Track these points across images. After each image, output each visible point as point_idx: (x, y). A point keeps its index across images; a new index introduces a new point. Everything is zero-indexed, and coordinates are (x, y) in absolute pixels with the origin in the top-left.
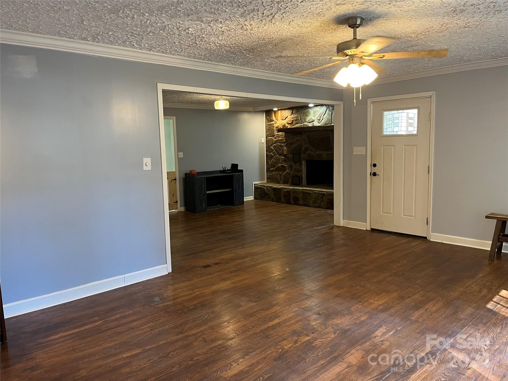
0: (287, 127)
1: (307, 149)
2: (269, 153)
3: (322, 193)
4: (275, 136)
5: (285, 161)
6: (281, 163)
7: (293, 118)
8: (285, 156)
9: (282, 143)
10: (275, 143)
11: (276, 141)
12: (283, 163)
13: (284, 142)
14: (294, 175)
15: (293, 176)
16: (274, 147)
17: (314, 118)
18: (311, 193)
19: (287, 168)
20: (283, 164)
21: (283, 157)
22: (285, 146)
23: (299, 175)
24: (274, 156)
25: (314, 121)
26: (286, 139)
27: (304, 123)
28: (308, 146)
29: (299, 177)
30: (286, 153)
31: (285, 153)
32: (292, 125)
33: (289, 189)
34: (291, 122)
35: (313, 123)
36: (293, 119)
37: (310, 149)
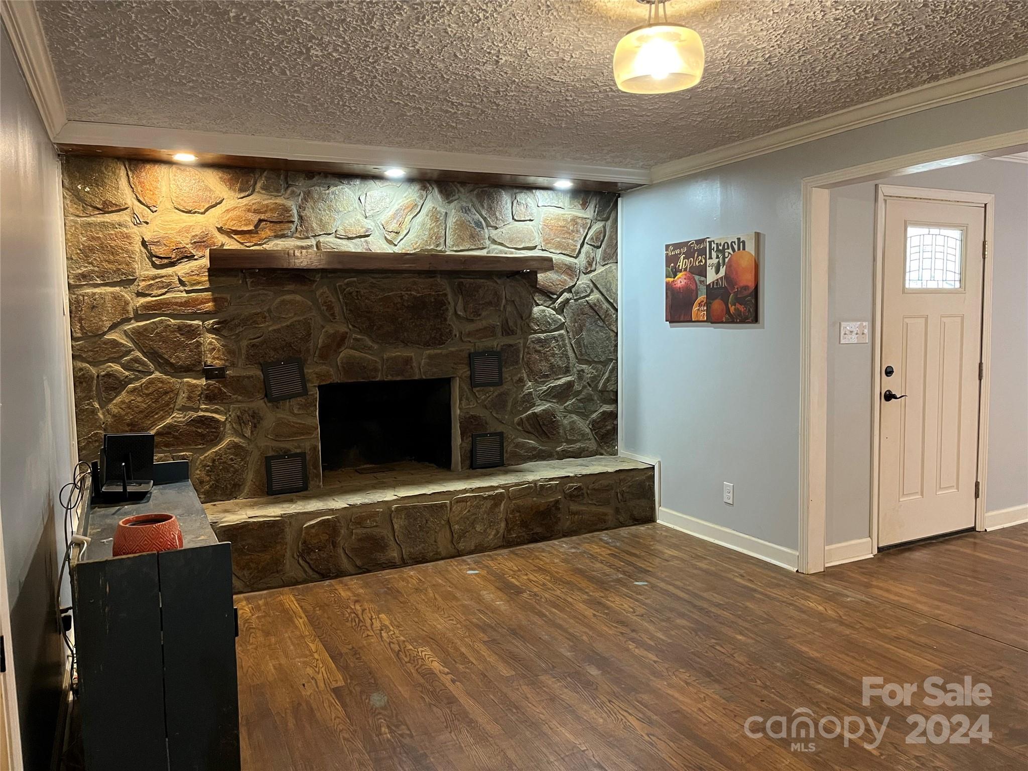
0: (223, 245)
1: (340, 341)
2: (94, 364)
3: (491, 493)
4: (142, 284)
5: (211, 397)
6: (184, 409)
7: (256, 211)
8: (209, 373)
9: (194, 316)
10: (138, 317)
11: (146, 307)
12: (197, 410)
13: (206, 313)
14: (271, 454)
15: (268, 461)
16: (138, 336)
17: (369, 224)
18: (443, 506)
19: (228, 426)
20: (201, 414)
21: (203, 382)
22: (212, 330)
23: (298, 451)
24: (131, 381)
25: (368, 236)
26: (214, 300)
27: (321, 239)
28: (343, 329)
29: (302, 455)
30: (218, 363)
31: (211, 360)
32: (255, 240)
33: (332, 511)
34: (251, 228)
35: (366, 242)
36: (262, 217)
37: (356, 340)
